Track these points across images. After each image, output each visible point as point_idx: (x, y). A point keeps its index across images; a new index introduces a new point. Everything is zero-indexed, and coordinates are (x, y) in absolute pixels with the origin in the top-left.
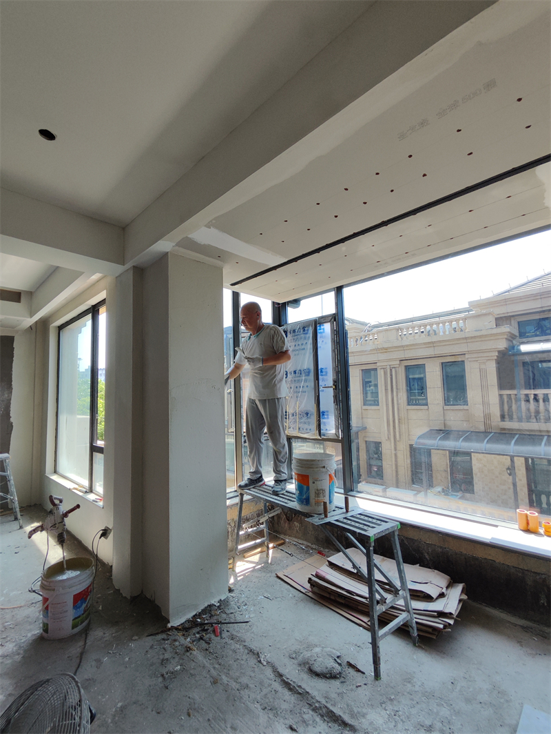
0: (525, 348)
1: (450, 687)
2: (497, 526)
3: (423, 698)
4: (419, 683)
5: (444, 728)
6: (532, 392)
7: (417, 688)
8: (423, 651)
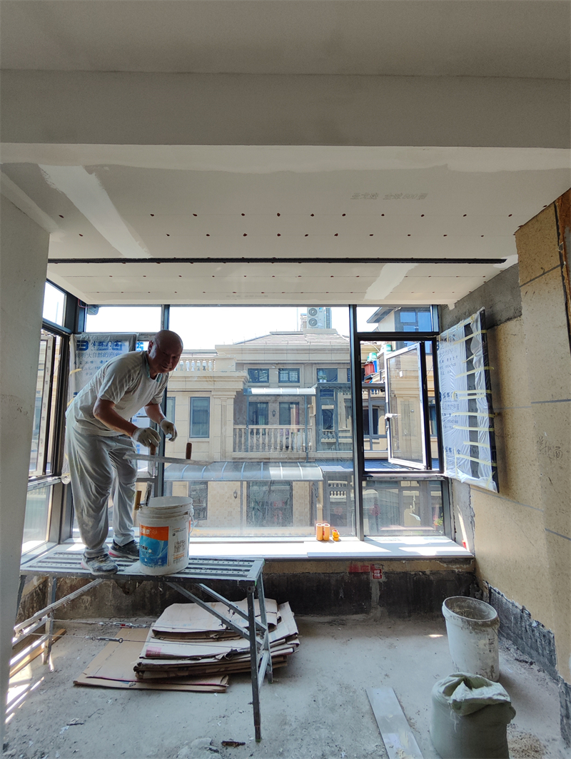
0: (255, 391)
1: (315, 706)
2: (303, 542)
3: (303, 732)
4: (293, 719)
5: (333, 749)
6: (255, 427)
7: (294, 726)
8: (280, 684)
